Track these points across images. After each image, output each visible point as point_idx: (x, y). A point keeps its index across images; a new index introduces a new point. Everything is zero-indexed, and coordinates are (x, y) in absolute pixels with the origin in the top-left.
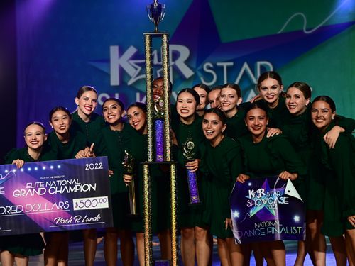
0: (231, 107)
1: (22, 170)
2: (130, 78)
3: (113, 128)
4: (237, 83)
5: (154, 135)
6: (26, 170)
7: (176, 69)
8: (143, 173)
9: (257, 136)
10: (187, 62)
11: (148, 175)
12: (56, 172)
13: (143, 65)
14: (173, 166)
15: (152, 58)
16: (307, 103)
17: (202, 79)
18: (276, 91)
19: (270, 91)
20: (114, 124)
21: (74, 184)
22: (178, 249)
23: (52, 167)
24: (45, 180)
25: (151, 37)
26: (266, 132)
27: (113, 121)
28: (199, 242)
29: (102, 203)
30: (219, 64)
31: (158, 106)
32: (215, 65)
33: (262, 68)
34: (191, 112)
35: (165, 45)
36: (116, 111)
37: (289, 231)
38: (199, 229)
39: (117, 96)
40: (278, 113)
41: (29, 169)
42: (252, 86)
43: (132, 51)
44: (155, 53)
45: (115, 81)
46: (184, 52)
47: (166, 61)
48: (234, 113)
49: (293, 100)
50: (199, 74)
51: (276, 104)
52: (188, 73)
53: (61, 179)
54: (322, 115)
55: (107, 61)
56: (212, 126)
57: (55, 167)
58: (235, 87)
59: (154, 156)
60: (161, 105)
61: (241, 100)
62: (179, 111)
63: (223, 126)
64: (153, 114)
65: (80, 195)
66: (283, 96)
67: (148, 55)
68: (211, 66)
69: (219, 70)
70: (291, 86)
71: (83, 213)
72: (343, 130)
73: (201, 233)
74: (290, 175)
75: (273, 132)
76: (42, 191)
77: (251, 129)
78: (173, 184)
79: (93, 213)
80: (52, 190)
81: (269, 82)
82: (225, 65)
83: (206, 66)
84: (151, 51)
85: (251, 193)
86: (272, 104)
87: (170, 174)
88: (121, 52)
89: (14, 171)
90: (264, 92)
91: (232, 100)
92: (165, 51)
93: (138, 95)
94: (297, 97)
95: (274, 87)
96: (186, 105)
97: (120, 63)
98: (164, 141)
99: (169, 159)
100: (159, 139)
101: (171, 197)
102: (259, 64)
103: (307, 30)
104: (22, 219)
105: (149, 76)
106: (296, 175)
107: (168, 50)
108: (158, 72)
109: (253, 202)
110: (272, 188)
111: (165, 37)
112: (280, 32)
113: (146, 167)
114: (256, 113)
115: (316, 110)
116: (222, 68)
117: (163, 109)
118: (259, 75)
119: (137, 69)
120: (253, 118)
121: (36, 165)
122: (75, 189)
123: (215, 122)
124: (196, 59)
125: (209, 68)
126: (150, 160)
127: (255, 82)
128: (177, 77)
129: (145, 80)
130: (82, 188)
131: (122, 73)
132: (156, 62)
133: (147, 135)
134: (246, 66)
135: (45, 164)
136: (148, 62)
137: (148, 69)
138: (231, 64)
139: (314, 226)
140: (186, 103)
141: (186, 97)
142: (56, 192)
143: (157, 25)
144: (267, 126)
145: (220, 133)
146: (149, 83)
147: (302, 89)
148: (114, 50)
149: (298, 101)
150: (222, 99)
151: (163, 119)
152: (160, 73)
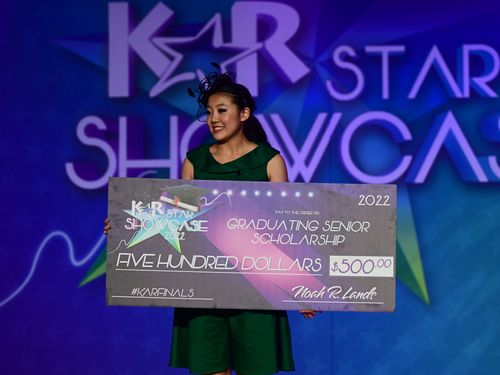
2: (156, 79)
7: (265, 62)
10: (293, 44)
45: (118, 85)
46: (288, 21)
52: (294, 69)
55: (102, 38)
93: (174, 121)
97: (131, 44)
119: (171, 58)
131: (137, 66)
132: (217, 42)
148: (118, 12)
152: (227, 67)
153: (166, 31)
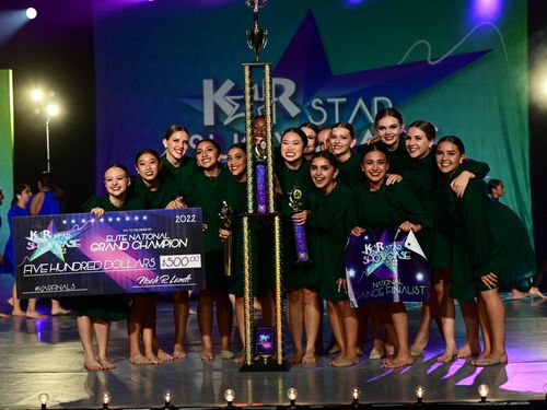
0: (343, 150)
1: (102, 220)
2: (227, 116)
3: (208, 174)
4: (350, 122)
5: (254, 182)
6: (106, 221)
7: (280, 107)
8: (242, 226)
9: (376, 183)
10: (292, 98)
11: (248, 229)
12: (141, 224)
13: (242, 102)
14: (277, 219)
15: (252, 93)
16: (431, 144)
17: (310, 117)
18: (395, 131)
19: (389, 131)
20: (209, 169)
21: (162, 239)
22: (283, 314)
23: (137, 218)
24: (129, 233)
25: (251, 68)
26: (386, 178)
27: (208, 165)
28: (307, 307)
29: (194, 261)
30: (329, 100)
31: (260, 149)
32: (325, 102)
33: (380, 104)
34: (298, 155)
35: (268, 77)
36: (211, 154)
37: (411, 291)
38: (308, 291)
39: (211, 137)
40: (397, 157)
41: (110, 220)
42: (368, 126)
43: (228, 85)
44: (255, 87)
45: (209, 120)
46: (289, 86)
47: (268, 96)
48: (347, 157)
49: (413, 142)
50: (307, 112)
51: (396, 146)
52: (293, 110)
53: (147, 232)
54: (448, 159)
55: (201, 97)
56: (322, 172)
57: (141, 218)
58: (348, 127)
59: (255, 207)
60: (263, 147)
61: (355, 141)
62: (284, 155)
63: (335, 171)
64: (254, 158)
65: (168, 251)
66: (403, 137)
67: (248, 89)
68: (321, 102)
69: (329, 107)
70: (412, 126)
71: (171, 272)
72: (473, 176)
73: (310, 296)
74: (412, 225)
75: (393, 179)
76: (125, 245)
77: (369, 175)
78: (277, 239)
79: (182, 273)
80: (137, 245)
81: (388, 121)
82: (337, 101)
83: (315, 102)
84: (251, 85)
85: (368, 248)
86: (391, 146)
87: (274, 227)
88: (216, 87)
89: (93, 221)
90: (382, 133)
91: (344, 142)
92: (268, 85)
93: (236, 136)
94: (418, 138)
95: (393, 127)
96: (292, 147)
97: (215, 99)
98: (267, 188)
99: (272, 210)
100: (260, 187)
101: (275, 254)
102: (376, 99)
103: (432, 60)
104: (101, 278)
105: (249, 114)
106: (419, 227)
107: (271, 83)
108: (259, 109)
109: (370, 258)
110: (391, 242)
111: (267, 68)
112: (399, 63)
113: (245, 219)
114: (375, 156)
115: (442, 153)
116: (333, 104)
117: (265, 152)
118: (376, 112)
119: (234, 106)
120: (371, 162)
121: (118, 216)
122: (163, 245)
123: (325, 168)
124: (303, 95)
125: (318, 105)
126: (251, 212)
127: (372, 121)
128: (281, 115)
129: (245, 118)
130: (170, 243)
131: (217, 110)
132: (256, 98)
133: (246, 183)
134: (361, 102)
135: (129, 214)
136: (248, 98)
137: (248, 106)
138: (344, 100)
139: (440, 287)
140: (291, 144)
141: (292, 137)
142: (140, 247)
143: (257, 54)
144: (387, 172)
145: (332, 180)
146: (249, 122)
147: (424, 129)
148: (208, 84)
149: (420, 143)
150: (333, 141)
151: (265, 163)
152: (262, 110)
153: (231, 93)
